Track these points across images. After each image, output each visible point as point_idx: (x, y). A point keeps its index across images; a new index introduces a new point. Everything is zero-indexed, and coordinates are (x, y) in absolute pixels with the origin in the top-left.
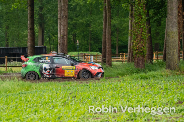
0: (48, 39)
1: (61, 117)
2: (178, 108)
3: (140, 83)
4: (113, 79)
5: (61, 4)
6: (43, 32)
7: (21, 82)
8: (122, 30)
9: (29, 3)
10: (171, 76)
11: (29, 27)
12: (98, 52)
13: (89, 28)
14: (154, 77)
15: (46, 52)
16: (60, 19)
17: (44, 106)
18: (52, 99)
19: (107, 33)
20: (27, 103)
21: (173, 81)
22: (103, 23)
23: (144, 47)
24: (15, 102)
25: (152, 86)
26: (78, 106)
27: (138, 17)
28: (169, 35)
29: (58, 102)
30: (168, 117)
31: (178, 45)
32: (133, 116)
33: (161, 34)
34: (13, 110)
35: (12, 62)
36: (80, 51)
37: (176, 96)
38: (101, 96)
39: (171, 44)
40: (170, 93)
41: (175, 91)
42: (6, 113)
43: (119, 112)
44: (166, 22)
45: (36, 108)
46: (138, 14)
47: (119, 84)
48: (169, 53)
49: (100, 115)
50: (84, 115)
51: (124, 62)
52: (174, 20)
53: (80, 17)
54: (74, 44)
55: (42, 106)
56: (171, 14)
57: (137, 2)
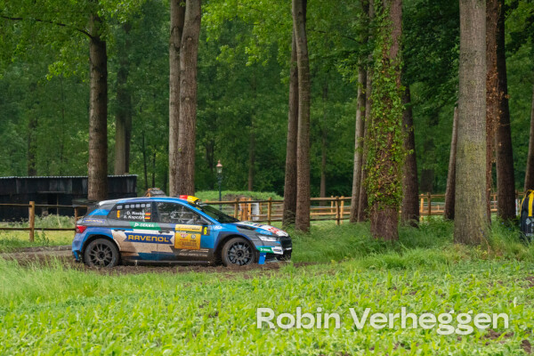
0: (139, 156)
2: (488, 350)
3: (386, 280)
4: (316, 267)
5: (179, 64)
6: (128, 138)
7: (72, 273)
8: (335, 133)
9: (93, 61)
10: (468, 262)
11: (92, 125)
12: (273, 193)
13: (247, 127)
14: (422, 263)
15: (136, 191)
16: (177, 105)
17: (136, 338)
18: (156, 319)
19: (298, 145)
20: (89, 329)
21: (474, 276)
23: (395, 183)
24: (57, 328)
25: (419, 288)
26: (225, 340)
27: (382, 103)
28: (463, 152)
29: (173, 329)
31: (487, 178)
33: (438, 146)
34: (52, 347)
35: (45, 215)
36: (226, 189)
39: (470, 178)
40: (465, 308)
41: (478, 302)
44: (455, 114)
45: (114, 346)
46: (382, 95)
47: (330, 282)
48: (462, 201)
51: (341, 221)
52: (476, 113)
53: (224, 98)
54: (209, 170)
55: (128, 340)
56: (468, 98)
57: (379, 63)
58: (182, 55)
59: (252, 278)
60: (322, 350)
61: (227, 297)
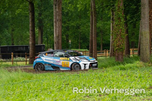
0: (46, 39)
1: (57, 100)
2: (150, 92)
3: (120, 73)
4: (99, 70)
5: (56, 10)
6: (42, 34)
7: (24, 73)
8: (105, 31)
9: (30, 9)
10: (144, 67)
11: (30, 29)
12: (87, 50)
13: (79, 30)
14: (131, 68)
15: (45, 49)
16: (56, 22)
17: (44, 91)
18: (50, 86)
19: (93, 34)
20: (29, 89)
21: (146, 71)
22: (90, 26)
23: (122, 44)
24: (19, 89)
25: (129, 75)
26: (71, 91)
27: (118, 20)
28: (142, 34)
29: (55, 88)
30: (141, 99)
31: (150, 42)
32: (114, 98)
33: (136, 34)
35: (17, 57)
36: (72, 49)
37: (148, 83)
38: (88, 83)
39: (144, 42)
40: (143, 80)
41: (147, 79)
42: (13, 98)
43: (103, 96)
44: (140, 24)
45: (36, 94)
46: (118, 18)
47: (103, 74)
48: (142, 49)
49: (88, 98)
50: (75, 98)
51: (107, 57)
52: (146, 22)
53: (71, 21)
54: (67, 43)
55: (41, 92)
56: (144, 18)
57: (117, 8)
58: (57, 7)
59: (79, 73)
60: (100, 93)
61: (72, 79)
